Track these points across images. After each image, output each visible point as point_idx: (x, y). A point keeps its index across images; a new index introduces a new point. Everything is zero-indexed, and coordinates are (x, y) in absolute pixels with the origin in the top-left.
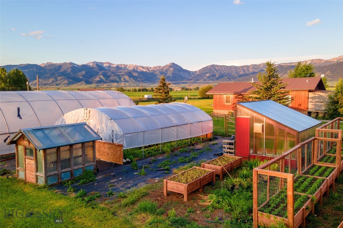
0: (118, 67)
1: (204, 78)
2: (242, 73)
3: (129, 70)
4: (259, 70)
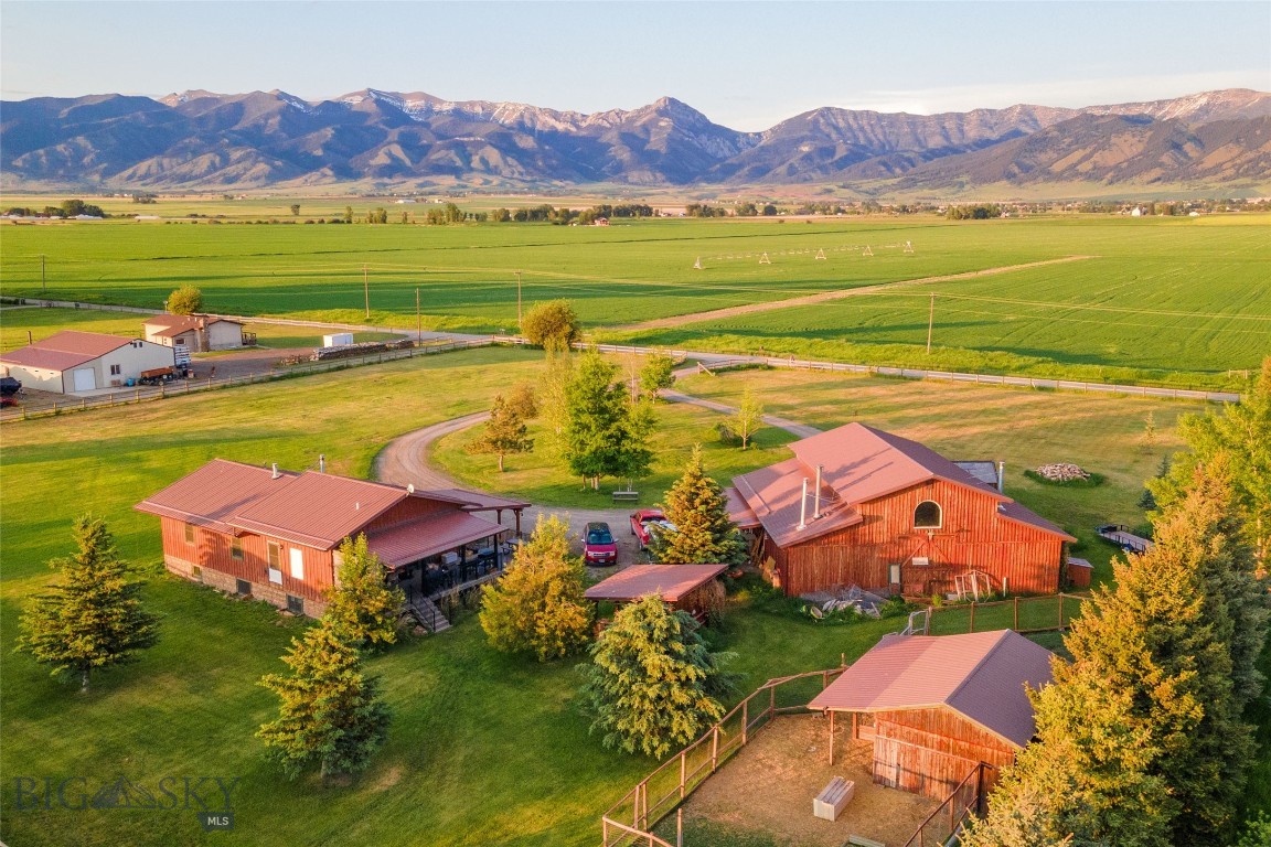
0: (460, 115)
1: (791, 161)
2: (935, 142)
3: (502, 126)
4: (1004, 130)
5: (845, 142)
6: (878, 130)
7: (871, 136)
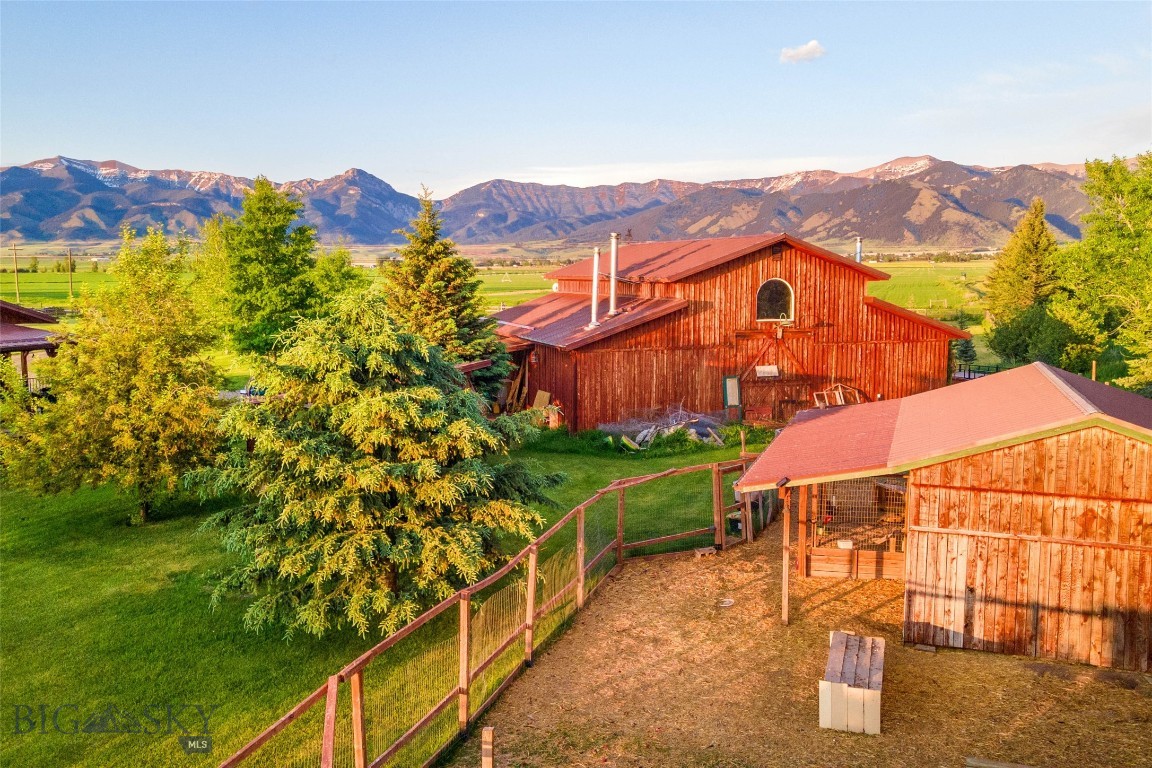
0: (155, 182)
1: (470, 225)
2: (591, 210)
3: (198, 192)
4: (646, 201)
5: (516, 210)
6: (543, 200)
7: (538, 205)
